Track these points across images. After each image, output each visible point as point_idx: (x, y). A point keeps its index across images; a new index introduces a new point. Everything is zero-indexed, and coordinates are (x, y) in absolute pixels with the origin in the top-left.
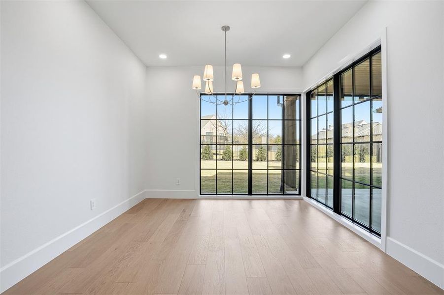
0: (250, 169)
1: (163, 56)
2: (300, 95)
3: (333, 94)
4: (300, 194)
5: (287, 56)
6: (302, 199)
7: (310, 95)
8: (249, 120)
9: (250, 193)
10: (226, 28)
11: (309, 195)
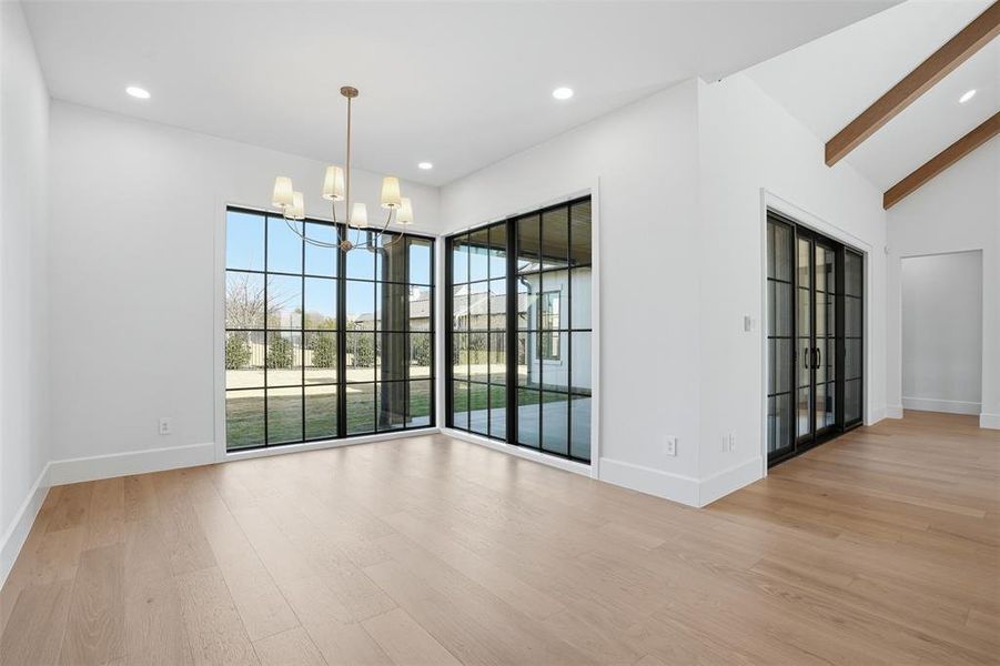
0: (342, 383)
1: (138, 92)
2: (433, 240)
3: (507, 248)
4: (433, 424)
5: (426, 166)
6: (439, 433)
7: (451, 242)
8: (338, 279)
9: (342, 434)
10: (349, 92)
11: (449, 423)
